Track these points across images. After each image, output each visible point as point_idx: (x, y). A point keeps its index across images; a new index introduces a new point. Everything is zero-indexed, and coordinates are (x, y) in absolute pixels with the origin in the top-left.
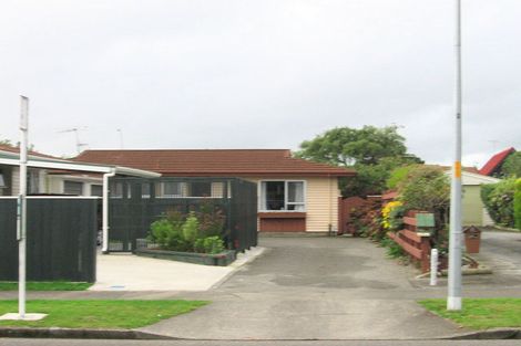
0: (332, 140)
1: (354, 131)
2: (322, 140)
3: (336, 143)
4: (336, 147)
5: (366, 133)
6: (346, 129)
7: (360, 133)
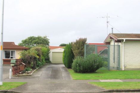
0: (29, 40)
1: (36, 37)
2: (27, 40)
3: (30, 41)
4: (30, 42)
5: (39, 38)
6: (34, 37)
7: (37, 38)
